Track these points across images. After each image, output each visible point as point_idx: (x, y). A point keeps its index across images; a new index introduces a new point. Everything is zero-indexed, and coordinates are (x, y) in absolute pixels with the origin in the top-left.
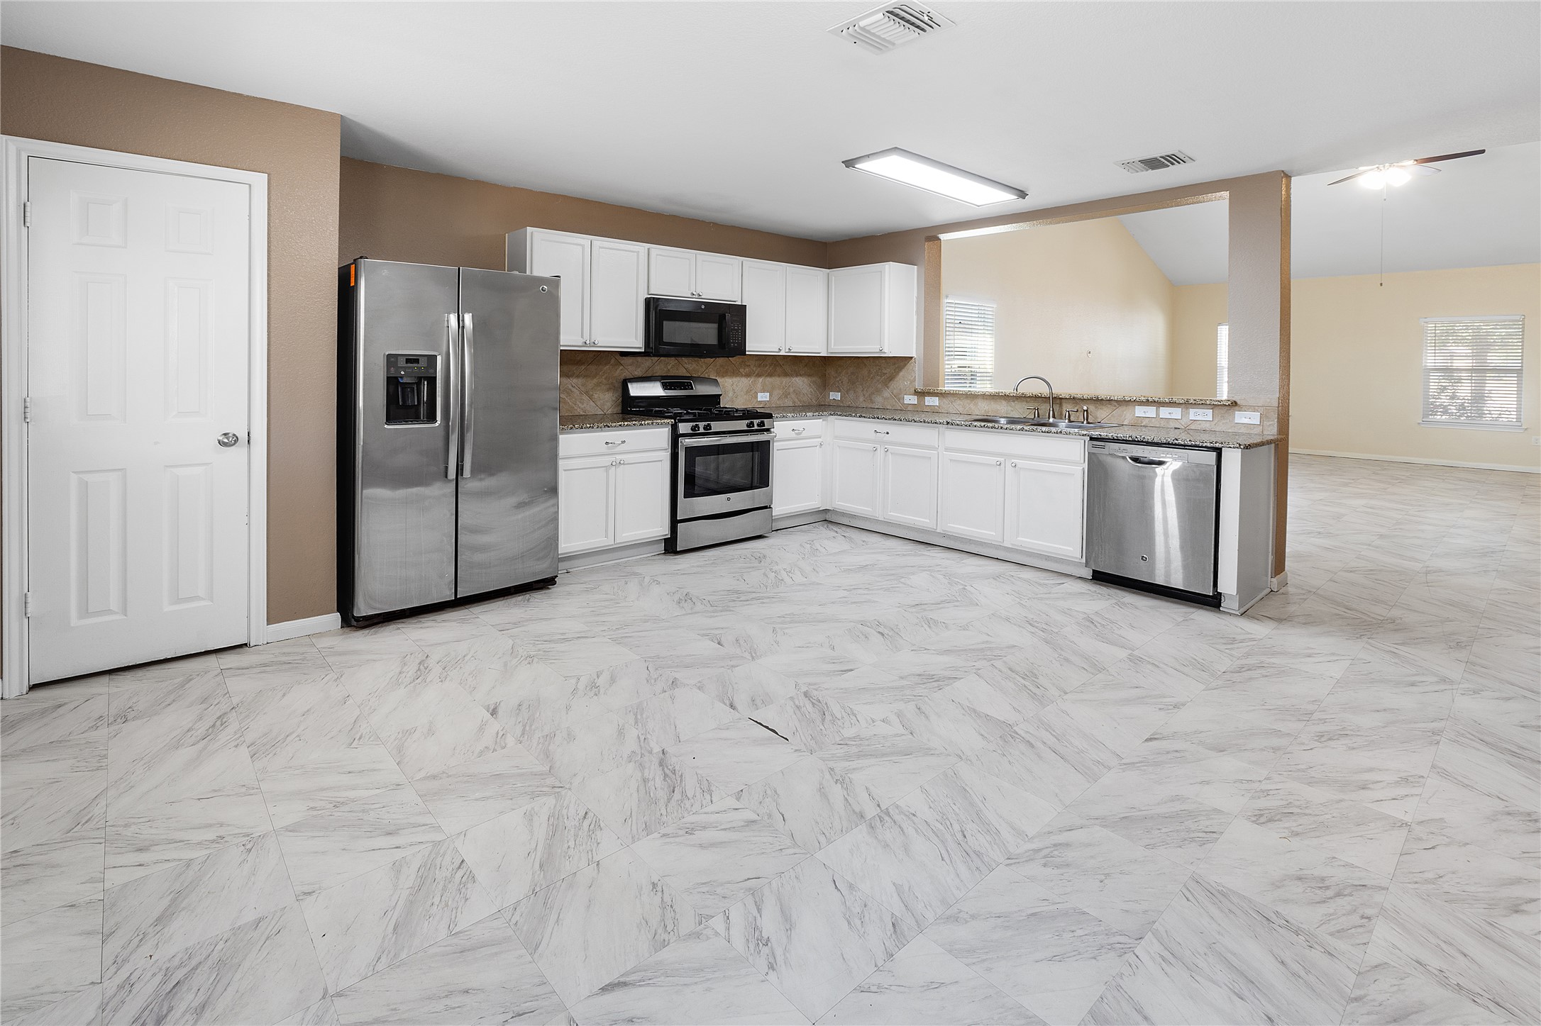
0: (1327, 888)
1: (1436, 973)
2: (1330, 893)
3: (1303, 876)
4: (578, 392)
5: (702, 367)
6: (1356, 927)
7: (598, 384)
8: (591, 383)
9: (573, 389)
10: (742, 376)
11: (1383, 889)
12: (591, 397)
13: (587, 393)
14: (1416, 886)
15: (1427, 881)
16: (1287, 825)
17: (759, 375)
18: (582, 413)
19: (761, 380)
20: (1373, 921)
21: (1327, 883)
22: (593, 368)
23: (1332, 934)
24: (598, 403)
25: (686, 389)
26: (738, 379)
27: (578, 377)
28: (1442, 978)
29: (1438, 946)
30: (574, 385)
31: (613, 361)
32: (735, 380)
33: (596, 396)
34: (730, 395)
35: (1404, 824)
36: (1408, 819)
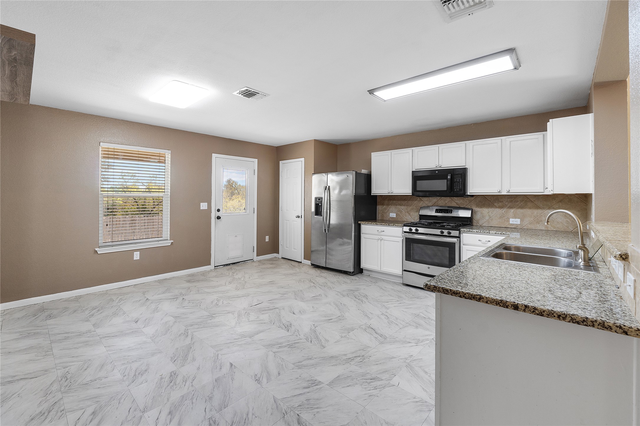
0: (139, 374)
1: (102, 379)
2: (137, 373)
3: (146, 372)
4: (404, 212)
5: (466, 202)
6: (124, 372)
7: (412, 209)
8: (409, 208)
9: (402, 211)
10: (496, 207)
11: (128, 386)
12: (409, 214)
13: (408, 212)
14: (122, 394)
15: (121, 398)
16: (167, 378)
17: (511, 207)
18: (406, 220)
19: (512, 210)
20: (123, 377)
21: (140, 375)
22: (410, 202)
23: (127, 367)
24: (412, 217)
25: (448, 213)
26: (493, 209)
27: (404, 206)
28: (100, 379)
29: (106, 384)
30: (403, 209)
31: (418, 199)
32: (490, 210)
33: (411, 214)
34: (487, 218)
35: (144, 412)
36: (146, 415)
